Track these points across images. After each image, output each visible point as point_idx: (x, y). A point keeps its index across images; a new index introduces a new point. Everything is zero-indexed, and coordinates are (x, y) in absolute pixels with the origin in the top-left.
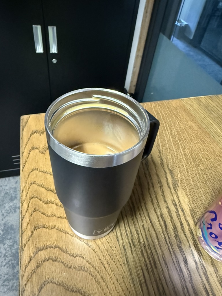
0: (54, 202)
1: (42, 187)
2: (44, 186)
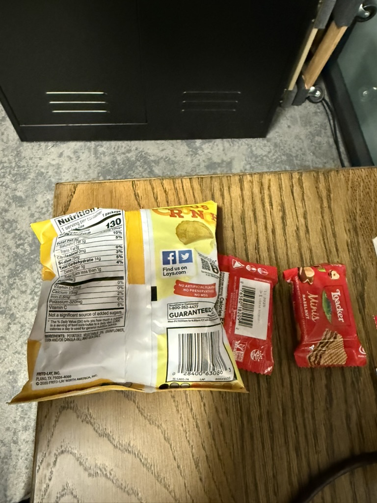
0: (111, 474)
1: (87, 423)
2: (92, 421)
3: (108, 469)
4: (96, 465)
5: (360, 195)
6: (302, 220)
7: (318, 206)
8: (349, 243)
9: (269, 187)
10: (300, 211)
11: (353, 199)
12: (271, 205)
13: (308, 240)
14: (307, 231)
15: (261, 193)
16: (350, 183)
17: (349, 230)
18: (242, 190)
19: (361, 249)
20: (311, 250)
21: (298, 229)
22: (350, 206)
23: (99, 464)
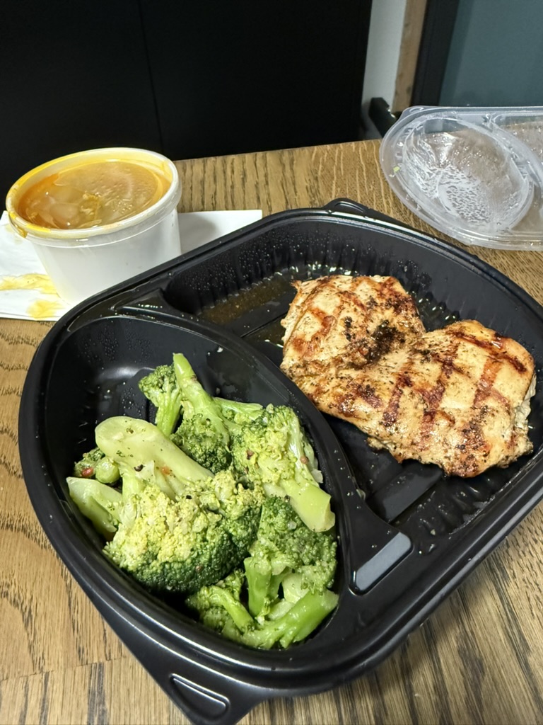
3: (31, 339)
4: (19, 337)
5: (323, 160)
6: (262, 178)
7: (280, 169)
8: (309, 186)
9: (232, 164)
10: (262, 173)
11: (317, 162)
12: (233, 172)
13: (268, 189)
14: (267, 183)
15: (223, 166)
16: (314, 155)
17: (310, 180)
18: (204, 166)
19: (320, 190)
20: (269, 194)
21: (257, 183)
22: (313, 167)
23: (22, 336)
